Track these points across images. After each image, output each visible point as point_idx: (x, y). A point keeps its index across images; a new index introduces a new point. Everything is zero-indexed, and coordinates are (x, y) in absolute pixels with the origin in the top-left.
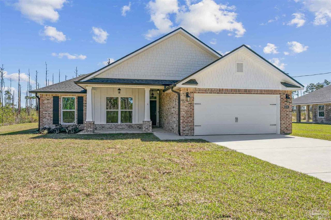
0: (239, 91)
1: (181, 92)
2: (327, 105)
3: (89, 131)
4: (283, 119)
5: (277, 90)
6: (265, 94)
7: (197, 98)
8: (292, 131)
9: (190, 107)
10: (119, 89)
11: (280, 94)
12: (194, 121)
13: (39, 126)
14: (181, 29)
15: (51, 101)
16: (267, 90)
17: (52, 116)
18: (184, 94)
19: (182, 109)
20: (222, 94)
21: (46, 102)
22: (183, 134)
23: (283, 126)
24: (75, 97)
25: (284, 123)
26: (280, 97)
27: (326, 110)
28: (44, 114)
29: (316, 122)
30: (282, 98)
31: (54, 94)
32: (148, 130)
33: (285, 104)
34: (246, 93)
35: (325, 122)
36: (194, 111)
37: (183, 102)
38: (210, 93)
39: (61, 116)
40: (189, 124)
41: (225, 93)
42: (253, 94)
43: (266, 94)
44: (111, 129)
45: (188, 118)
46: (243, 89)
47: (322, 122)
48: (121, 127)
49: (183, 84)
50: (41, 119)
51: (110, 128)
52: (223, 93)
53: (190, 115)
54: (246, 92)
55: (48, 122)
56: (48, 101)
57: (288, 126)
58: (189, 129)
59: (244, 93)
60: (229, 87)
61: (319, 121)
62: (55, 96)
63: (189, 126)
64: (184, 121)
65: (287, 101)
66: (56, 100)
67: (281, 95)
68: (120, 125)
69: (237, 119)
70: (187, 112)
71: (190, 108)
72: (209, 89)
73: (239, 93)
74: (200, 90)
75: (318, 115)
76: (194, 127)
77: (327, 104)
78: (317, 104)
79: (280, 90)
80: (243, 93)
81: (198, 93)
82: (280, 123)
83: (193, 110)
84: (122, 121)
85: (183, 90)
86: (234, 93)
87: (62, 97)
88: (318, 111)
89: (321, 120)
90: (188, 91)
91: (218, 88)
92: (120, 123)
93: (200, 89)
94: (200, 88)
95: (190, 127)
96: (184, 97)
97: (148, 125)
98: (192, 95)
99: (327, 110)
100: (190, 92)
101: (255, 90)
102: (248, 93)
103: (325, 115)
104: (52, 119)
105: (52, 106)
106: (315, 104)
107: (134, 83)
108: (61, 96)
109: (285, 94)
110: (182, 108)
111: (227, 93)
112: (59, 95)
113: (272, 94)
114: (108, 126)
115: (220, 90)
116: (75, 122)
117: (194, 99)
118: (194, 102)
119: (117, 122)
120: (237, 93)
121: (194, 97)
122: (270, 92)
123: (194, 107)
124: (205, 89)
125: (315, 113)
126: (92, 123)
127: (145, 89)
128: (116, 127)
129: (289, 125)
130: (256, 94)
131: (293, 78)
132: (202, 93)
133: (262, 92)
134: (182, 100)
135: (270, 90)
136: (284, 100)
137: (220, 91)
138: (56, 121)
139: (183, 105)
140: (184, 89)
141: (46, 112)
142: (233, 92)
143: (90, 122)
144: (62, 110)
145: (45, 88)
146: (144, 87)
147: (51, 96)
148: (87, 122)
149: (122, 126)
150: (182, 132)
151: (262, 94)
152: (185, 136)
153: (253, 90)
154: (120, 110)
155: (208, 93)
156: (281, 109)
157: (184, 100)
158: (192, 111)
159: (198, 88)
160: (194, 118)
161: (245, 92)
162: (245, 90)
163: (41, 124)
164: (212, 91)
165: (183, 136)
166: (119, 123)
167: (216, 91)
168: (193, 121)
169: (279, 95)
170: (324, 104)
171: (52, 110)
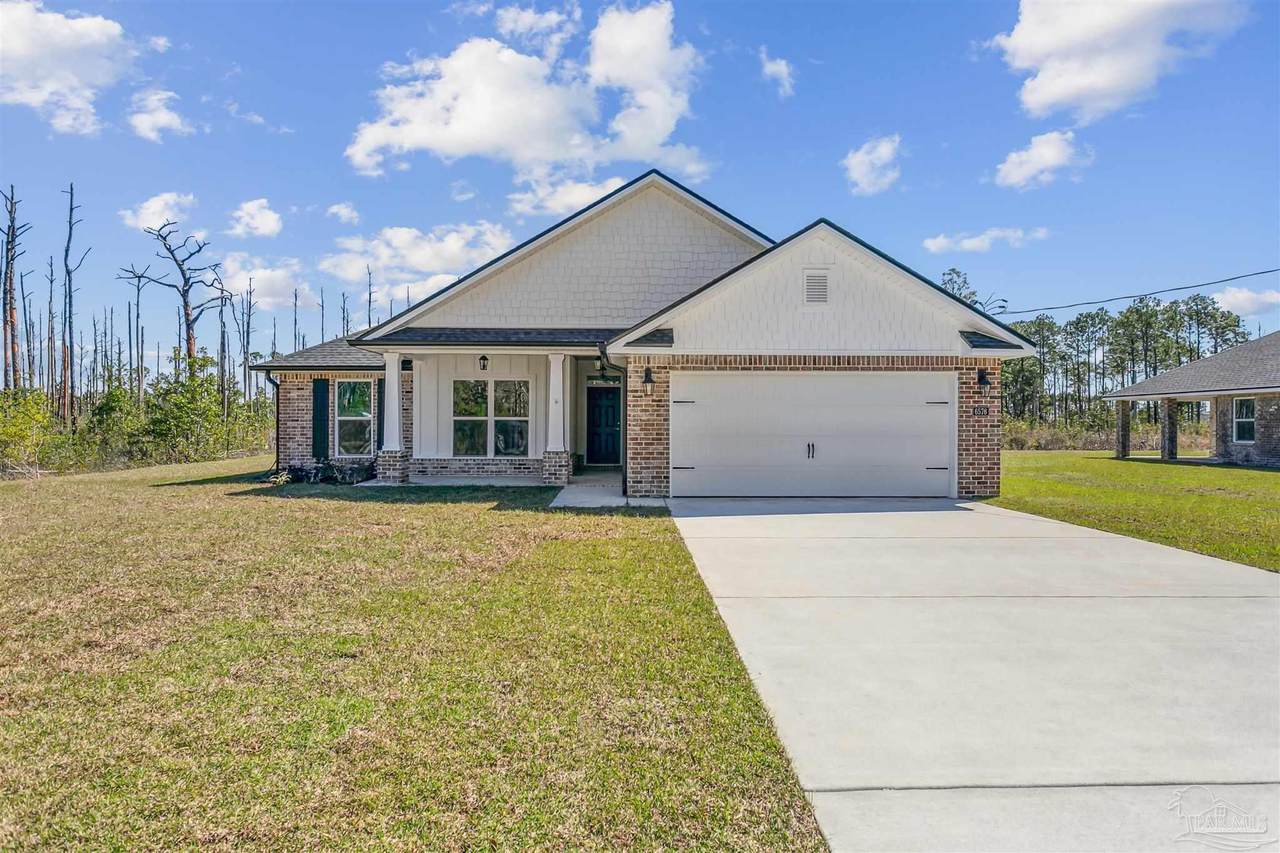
0: (815, 360)
1: (631, 367)
2: (1266, 400)
3: (388, 477)
4: (968, 450)
5: (947, 357)
6: (904, 369)
7: (680, 384)
8: (998, 487)
9: (656, 410)
10: (484, 358)
11: (956, 369)
12: (668, 454)
13: (278, 462)
14: (654, 174)
15: (308, 392)
16: (913, 357)
17: (310, 434)
18: (637, 372)
19: (631, 418)
20: (758, 372)
21: (294, 394)
22: (634, 492)
23: (967, 474)
24: (371, 380)
25: (970, 464)
26: (959, 379)
27: (1262, 417)
28: (289, 428)
29: (1227, 460)
30: (965, 383)
31: (316, 374)
32: (556, 479)
33: (975, 402)
34: (839, 369)
35: (1256, 458)
36: (668, 425)
37: (634, 397)
38: (719, 369)
39: (333, 435)
40: (655, 463)
41: (767, 369)
42: (863, 369)
43: (909, 369)
44: (466, 475)
45: (652, 444)
46: (829, 357)
47: (1248, 461)
48: (494, 468)
49: (628, 344)
50: (282, 442)
51: (465, 472)
52: (761, 369)
53: (657, 434)
54: (839, 364)
55: (301, 453)
56: (300, 392)
57: (985, 473)
58: (653, 477)
59: (834, 369)
60: (782, 350)
61: (1238, 457)
62: (318, 380)
63: (653, 468)
64: (638, 454)
65: (980, 393)
66: (321, 388)
67: (961, 374)
68: (491, 462)
69: (811, 448)
70: (646, 426)
71: (658, 415)
72: (716, 357)
73: (815, 369)
74: (687, 361)
75: (1234, 434)
76: (668, 473)
77: (1264, 394)
78: (1229, 395)
79: (957, 357)
80: (826, 369)
81: (683, 368)
82: (959, 464)
83: (666, 420)
84: (497, 452)
85: (635, 362)
86: (798, 369)
87: (338, 380)
88: (1235, 420)
89: (1244, 453)
90: (651, 365)
91: (746, 353)
92: (492, 457)
93: (687, 359)
94: (688, 356)
95: (657, 473)
96: (637, 382)
97: (556, 462)
98: (662, 375)
99: (1265, 418)
100: (658, 367)
101: (868, 357)
102: (845, 369)
103: (1257, 435)
104: (310, 442)
105: (310, 405)
106: (1224, 396)
107: (513, 339)
108: (336, 379)
109: (974, 369)
110: (632, 414)
111: (774, 369)
112: (328, 374)
113: (927, 369)
114: (456, 465)
115: (750, 360)
116: (369, 452)
117: (668, 387)
118: (668, 396)
119: (485, 453)
120: (810, 369)
121: (668, 382)
122: (922, 364)
123: (668, 411)
124: (704, 358)
125: (1224, 428)
126: (399, 454)
127: (550, 357)
128: (481, 467)
129: (989, 469)
130: (874, 369)
131: (995, 317)
132: (694, 368)
133: (892, 364)
134: (632, 391)
135: (922, 357)
136: (971, 388)
137: (752, 363)
138: (320, 447)
139: (634, 406)
140: (640, 358)
141: (295, 424)
142: (795, 364)
143: (392, 452)
144: (337, 418)
145: (291, 356)
146: (545, 353)
147: (307, 379)
148: (384, 453)
149: (497, 464)
150: (632, 487)
151: (892, 369)
152: (641, 496)
153: (863, 357)
154: (491, 419)
155: (713, 369)
156: (962, 416)
157: (636, 391)
158: (663, 425)
159: (683, 356)
160: (667, 444)
161: (834, 364)
162: (834, 357)
163: (282, 456)
164: (724, 363)
165: (636, 497)
166: (491, 454)
167: (740, 364)
168: (664, 455)
169: (956, 373)
170: (1255, 394)
171: (309, 416)
